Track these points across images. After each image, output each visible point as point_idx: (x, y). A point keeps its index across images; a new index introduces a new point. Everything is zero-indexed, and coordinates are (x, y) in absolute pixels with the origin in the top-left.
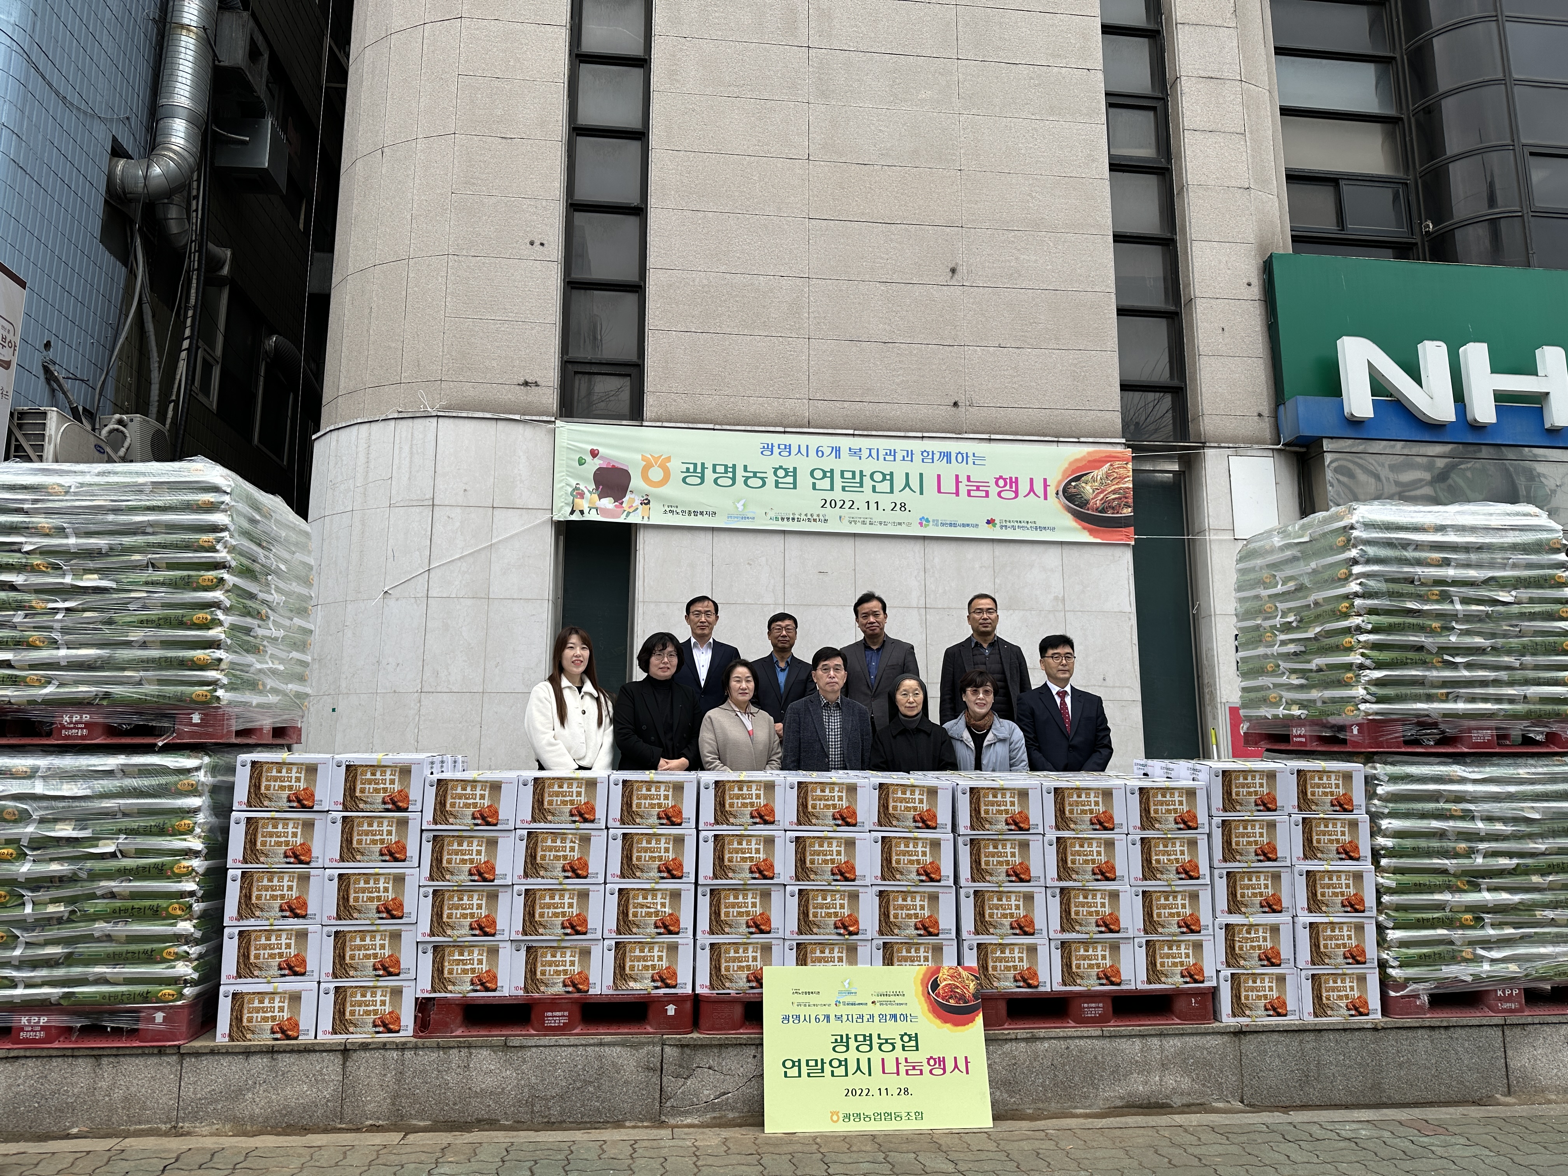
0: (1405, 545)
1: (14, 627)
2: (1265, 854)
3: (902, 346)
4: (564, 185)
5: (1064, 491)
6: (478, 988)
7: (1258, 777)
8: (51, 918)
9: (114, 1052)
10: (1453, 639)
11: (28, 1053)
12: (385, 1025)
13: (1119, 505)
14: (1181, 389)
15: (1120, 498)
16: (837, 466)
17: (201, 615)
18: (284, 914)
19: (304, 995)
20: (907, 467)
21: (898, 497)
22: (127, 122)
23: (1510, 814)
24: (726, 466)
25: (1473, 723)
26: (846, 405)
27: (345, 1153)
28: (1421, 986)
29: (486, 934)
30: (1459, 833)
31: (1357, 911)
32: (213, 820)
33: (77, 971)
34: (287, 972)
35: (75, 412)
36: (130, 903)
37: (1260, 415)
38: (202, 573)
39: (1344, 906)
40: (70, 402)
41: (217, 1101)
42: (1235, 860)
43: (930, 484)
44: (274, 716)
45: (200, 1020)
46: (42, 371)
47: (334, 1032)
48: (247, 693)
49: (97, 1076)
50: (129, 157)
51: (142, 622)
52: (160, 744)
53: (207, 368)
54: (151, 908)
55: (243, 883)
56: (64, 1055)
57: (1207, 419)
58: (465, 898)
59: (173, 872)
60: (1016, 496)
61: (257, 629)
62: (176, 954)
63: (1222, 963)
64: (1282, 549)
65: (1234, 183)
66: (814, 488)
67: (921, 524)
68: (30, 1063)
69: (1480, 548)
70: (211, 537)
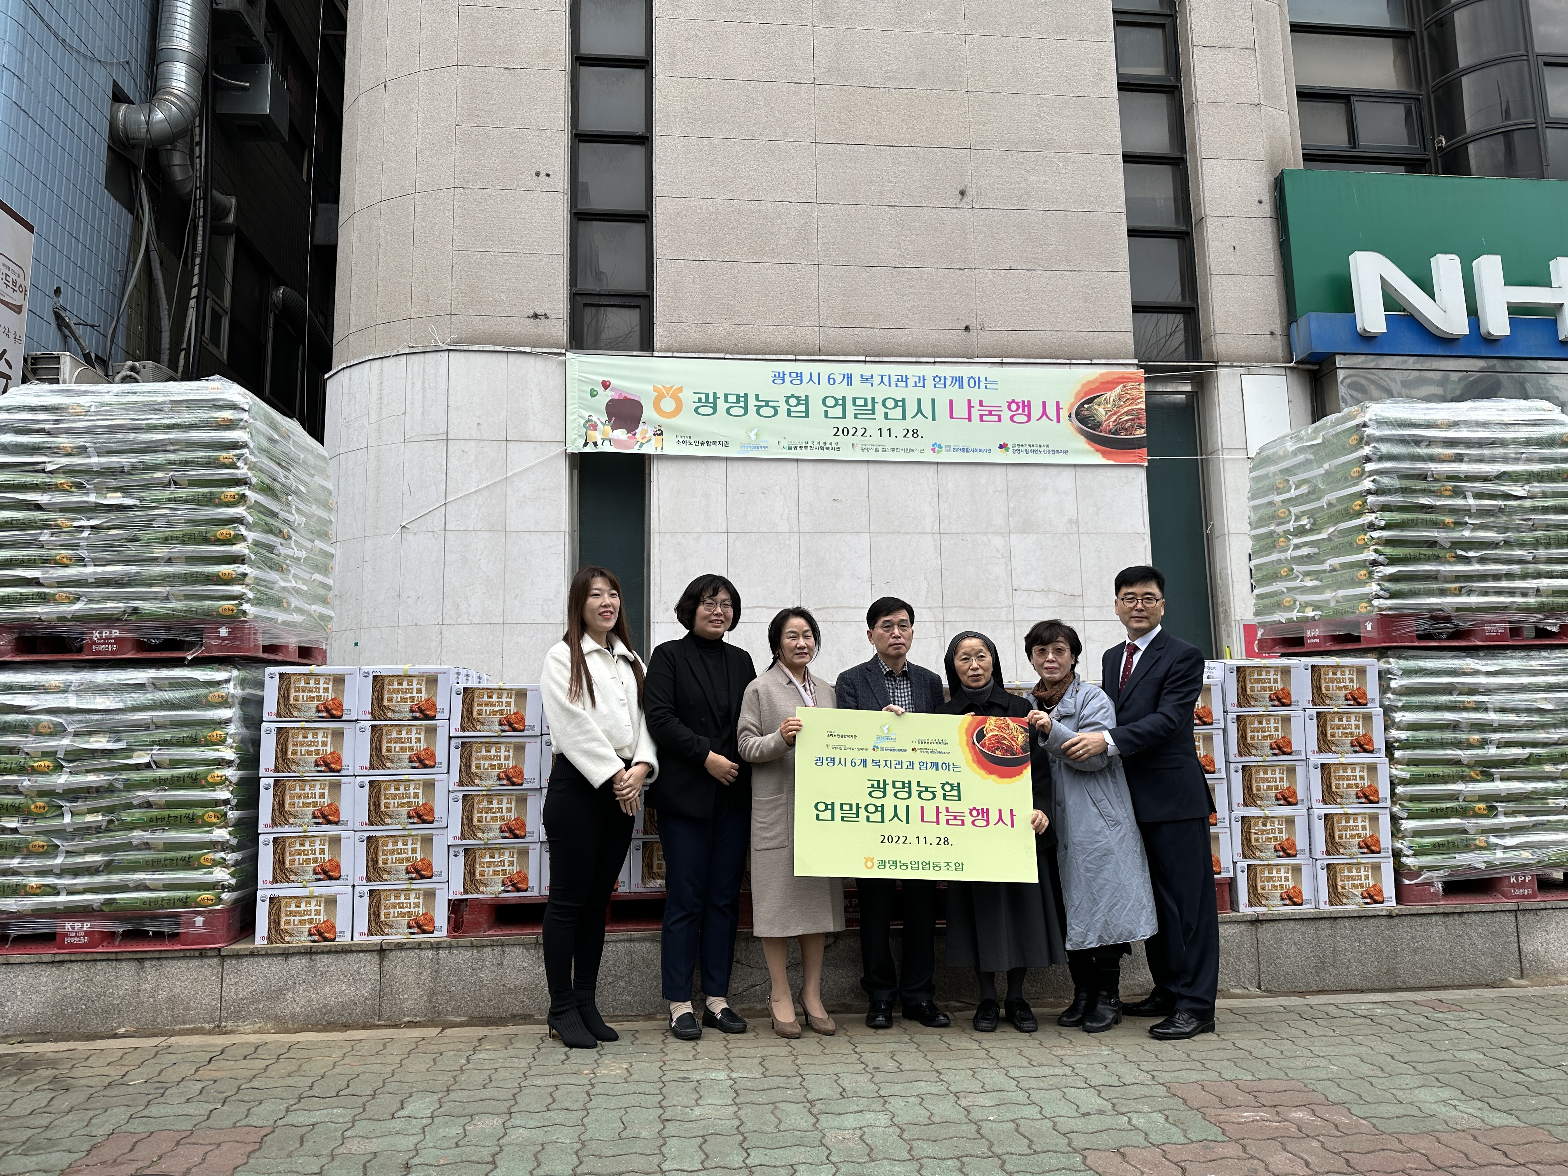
0: (1417, 441)
1: (41, 546)
2: (1280, 748)
3: (913, 270)
4: (568, 115)
5: (1077, 414)
6: (510, 888)
7: (1272, 673)
8: (90, 827)
9: (157, 955)
10: (1467, 533)
11: (73, 958)
12: (419, 926)
13: (1132, 426)
14: (1193, 309)
15: (1133, 420)
16: (849, 393)
17: (224, 531)
18: (317, 820)
19: (339, 899)
20: (918, 393)
21: (910, 424)
22: (127, 67)
23: (1523, 705)
24: (738, 396)
25: (1487, 617)
26: (857, 331)
27: (385, 1044)
28: (1435, 874)
29: (516, 836)
30: (1472, 725)
31: (1371, 802)
32: (244, 731)
33: (116, 878)
34: (321, 876)
35: (87, 357)
36: (166, 812)
37: (1272, 334)
38: (224, 489)
39: (1358, 797)
40: (82, 349)
41: (258, 1001)
42: (1250, 754)
43: (942, 410)
44: (300, 635)
45: (238, 925)
46: (53, 317)
47: (370, 933)
48: (272, 608)
49: (140, 979)
50: (131, 102)
51: (166, 538)
52: (190, 658)
53: (216, 318)
54: (187, 816)
55: (275, 791)
56: (109, 959)
57: (1219, 338)
58: (495, 802)
59: (207, 781)
60: (1029, 420)
61: (280, 547)
62: (213, 860)
63: (1238, 855)
64: (1295, 453)
65: (1244, 100)
66: (826, 416)
67: (933, 450)
68: (76, 967)
69: (1493, 443)
70: (231, 453)
